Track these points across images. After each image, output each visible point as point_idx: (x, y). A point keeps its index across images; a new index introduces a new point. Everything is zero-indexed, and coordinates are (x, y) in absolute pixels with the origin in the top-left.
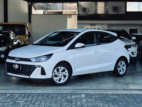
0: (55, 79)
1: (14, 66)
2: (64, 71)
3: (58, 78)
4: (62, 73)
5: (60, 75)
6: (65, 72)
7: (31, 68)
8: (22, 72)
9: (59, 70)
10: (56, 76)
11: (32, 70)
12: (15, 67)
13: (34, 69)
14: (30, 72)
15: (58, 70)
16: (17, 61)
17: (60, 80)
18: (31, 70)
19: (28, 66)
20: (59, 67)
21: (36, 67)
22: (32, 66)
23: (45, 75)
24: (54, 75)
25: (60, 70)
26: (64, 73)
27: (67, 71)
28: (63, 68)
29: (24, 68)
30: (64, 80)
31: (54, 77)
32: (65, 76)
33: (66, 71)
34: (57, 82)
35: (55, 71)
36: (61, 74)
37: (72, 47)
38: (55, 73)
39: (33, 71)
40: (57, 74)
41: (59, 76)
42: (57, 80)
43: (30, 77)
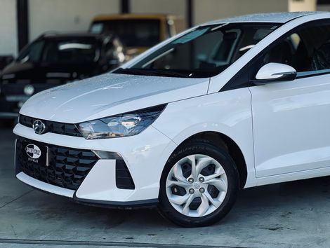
0: (175, 200)
1: (29, 150)
2: (209, 170)
3: (188, 198)
4: (202, 180)
5: (198, 184)
6: (213, 173)
7: (81, 161)
8: (54, 172)
9: (191, 165)
10: (180, 191)
11: (84, 169)
12: (32, 155)
14: (76, 176)
15: (187, 169)
16: (37, 131)
17: (195, 205)
18: (79, 169)
19: (71, 152)
20: (192, 158)
21: (96, 159)
22: (84, 154)
23: (133, 188)
24: (173, 187)
25: (196, 168)
26: (209, 179)
27: (223, 172)
28: (205, 160)
29: (59, 158)
30: (210, 204)
31: (173, 193)
32: (215, 192)
33: (220, 170)
34: (185, 211)
35: (177, 170)
36: (198, 182)
37: (246, 78)
38: (174, 179)
39: (87, 172)
40: (182, 180)
41: (192, 191)
42: (183, 205)
43: (78, 195)
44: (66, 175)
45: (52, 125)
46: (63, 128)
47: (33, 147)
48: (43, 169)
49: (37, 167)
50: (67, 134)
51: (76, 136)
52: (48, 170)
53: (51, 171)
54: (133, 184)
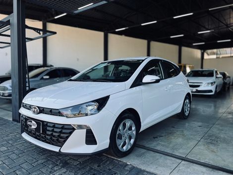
7: (64, 131)
12: (31, 126)
13: (71, 133)
14: (60, 139)
16: (34, 112)
18: (62, 135)
21: (74, 129)
22: (66, 127)
23: (96, 144)
29: (49, 128)
37: (138, 82)
39: (67, 137)
43: (62, 151)
44: (53, 138)
45: (43, 110)
46: (51, 111)
47: (31, 122)
48: (38, 134)
49: (34, 132)
50: (53, 115)
51: (60, 116)
52: (41, 135)
53: (44, 136)
54: (96, 142)
